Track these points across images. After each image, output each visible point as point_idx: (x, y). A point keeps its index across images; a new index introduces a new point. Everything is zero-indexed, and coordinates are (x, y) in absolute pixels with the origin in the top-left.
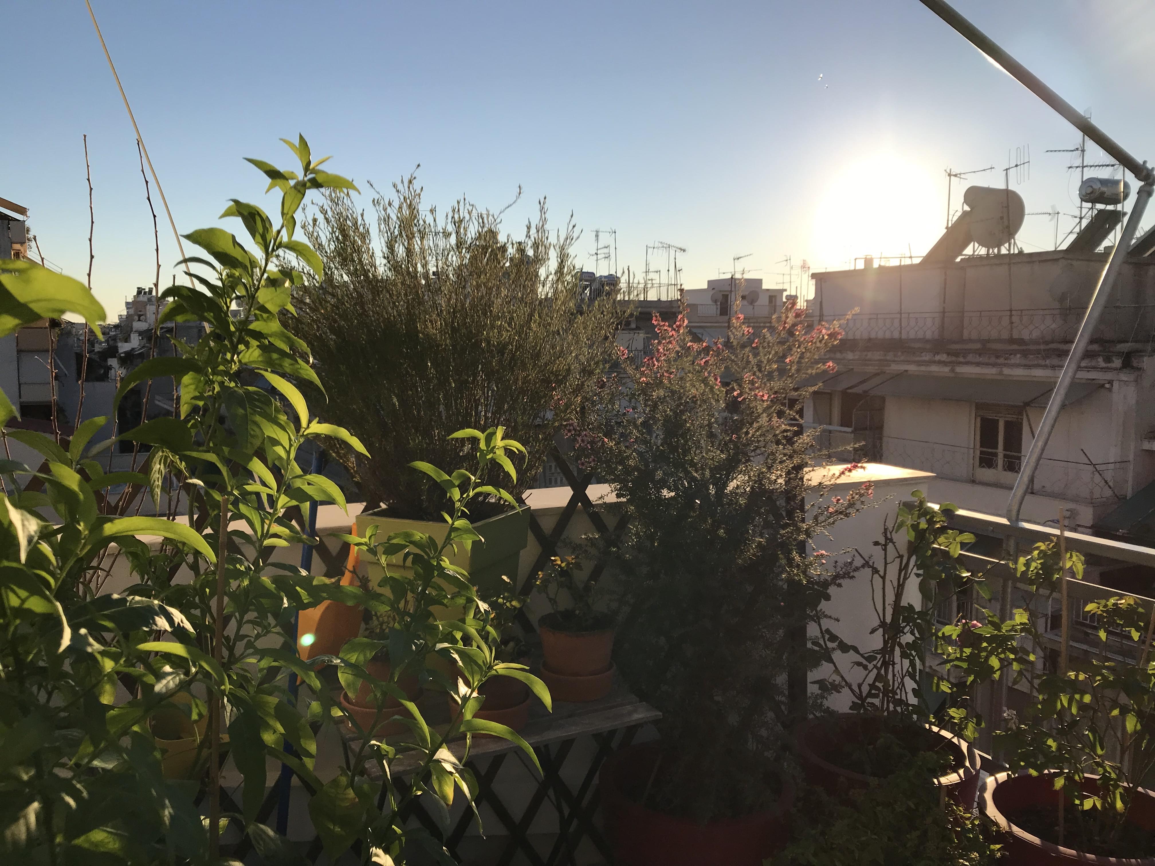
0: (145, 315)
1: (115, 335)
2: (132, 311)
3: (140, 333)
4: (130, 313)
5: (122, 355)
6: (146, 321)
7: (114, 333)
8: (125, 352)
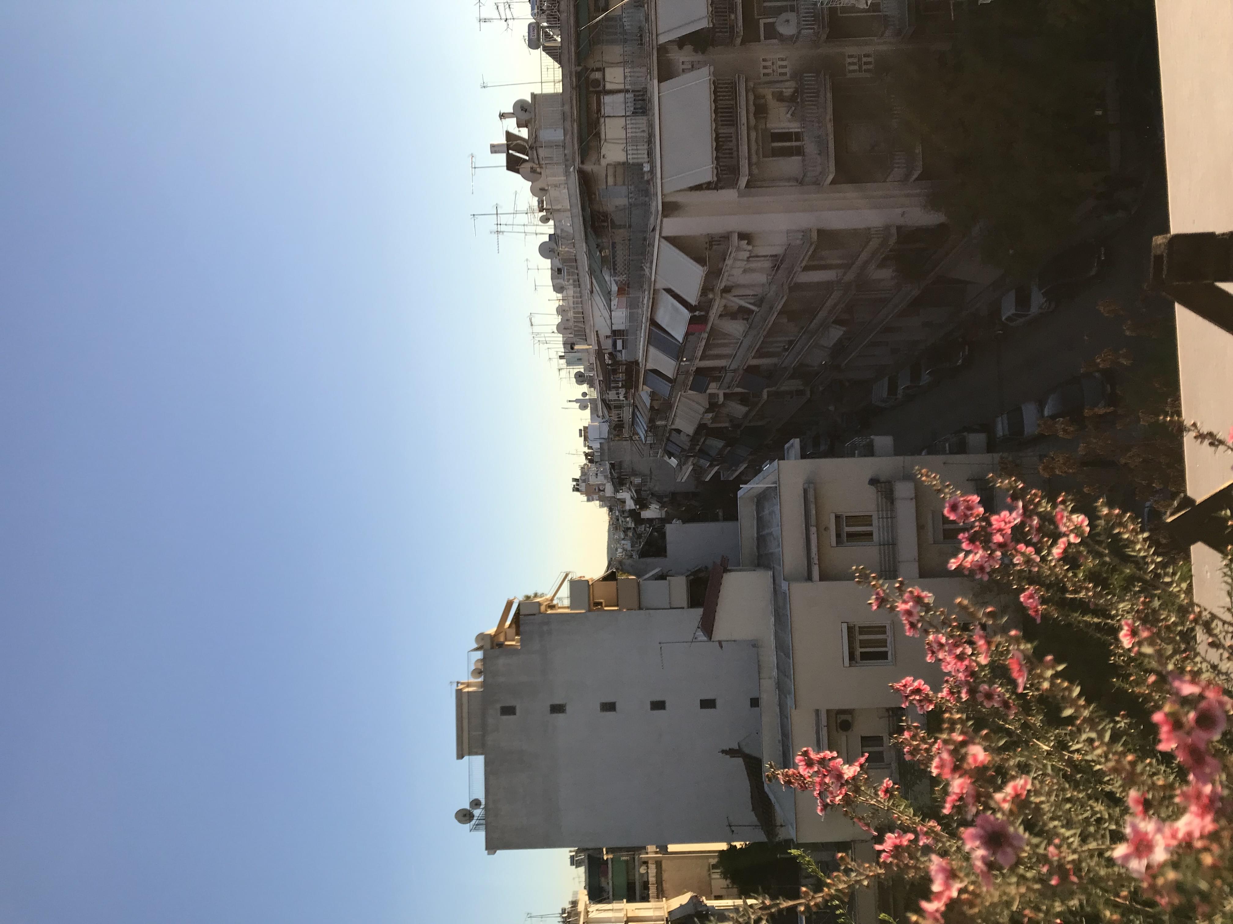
0: (599, 485)
1: (619, 512)
2: (596, 497)
3: (616, 491)
4: (598, 498)
5: (638, 507)
6: (605, 485)
7: (617, 512)
8: (636, 505)
